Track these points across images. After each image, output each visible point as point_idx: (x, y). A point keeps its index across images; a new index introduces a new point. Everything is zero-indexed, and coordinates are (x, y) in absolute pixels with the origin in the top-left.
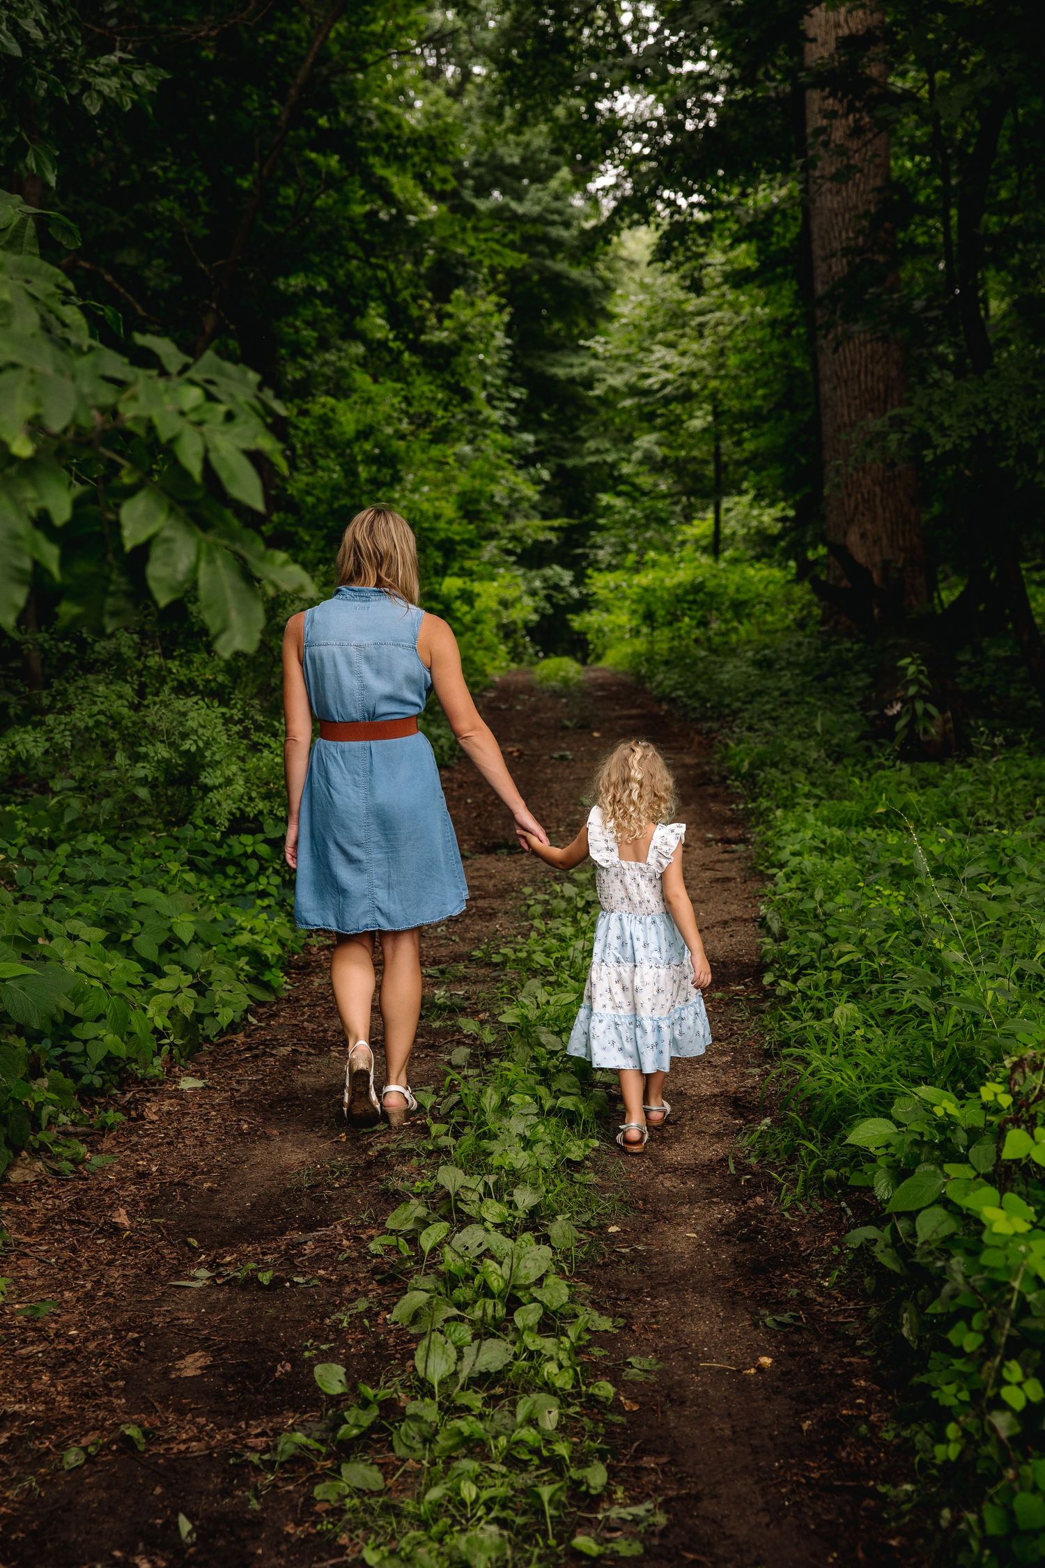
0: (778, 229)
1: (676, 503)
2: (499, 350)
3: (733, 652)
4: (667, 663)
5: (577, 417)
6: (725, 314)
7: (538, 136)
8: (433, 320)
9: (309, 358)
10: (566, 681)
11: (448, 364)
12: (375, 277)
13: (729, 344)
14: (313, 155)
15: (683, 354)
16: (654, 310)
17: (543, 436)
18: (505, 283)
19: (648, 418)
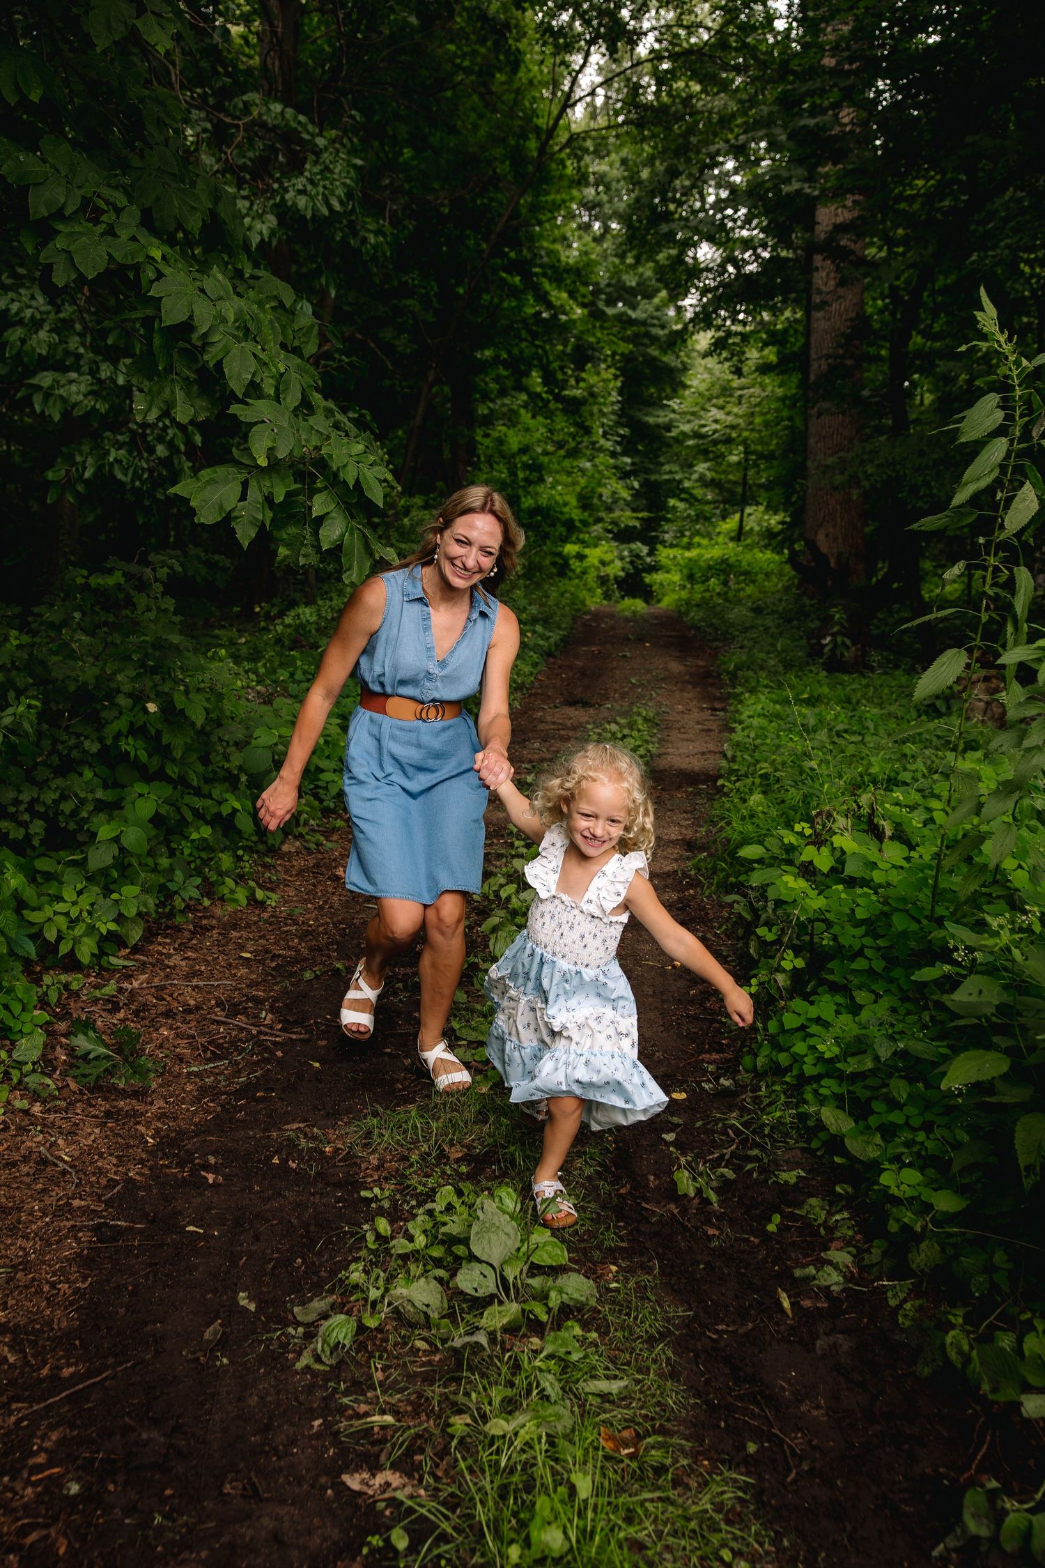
0: (792, 340)
1: (716, 508)
2: (613, 403)
3: (739, 602)
4: (698, 605)
5: (659, 449)
6: (756, 390)
7: (647, 270)
8: (572, 382)
9: (493, 401)
10: (634, 613)
11: (578, 410)
12: (537, 353)
13: (757, 409)
14: (504, 275)
15: (728, 414)
16: (713, 384)
17: (637, 460)
18: (620, 361)
19: (704, 453)
